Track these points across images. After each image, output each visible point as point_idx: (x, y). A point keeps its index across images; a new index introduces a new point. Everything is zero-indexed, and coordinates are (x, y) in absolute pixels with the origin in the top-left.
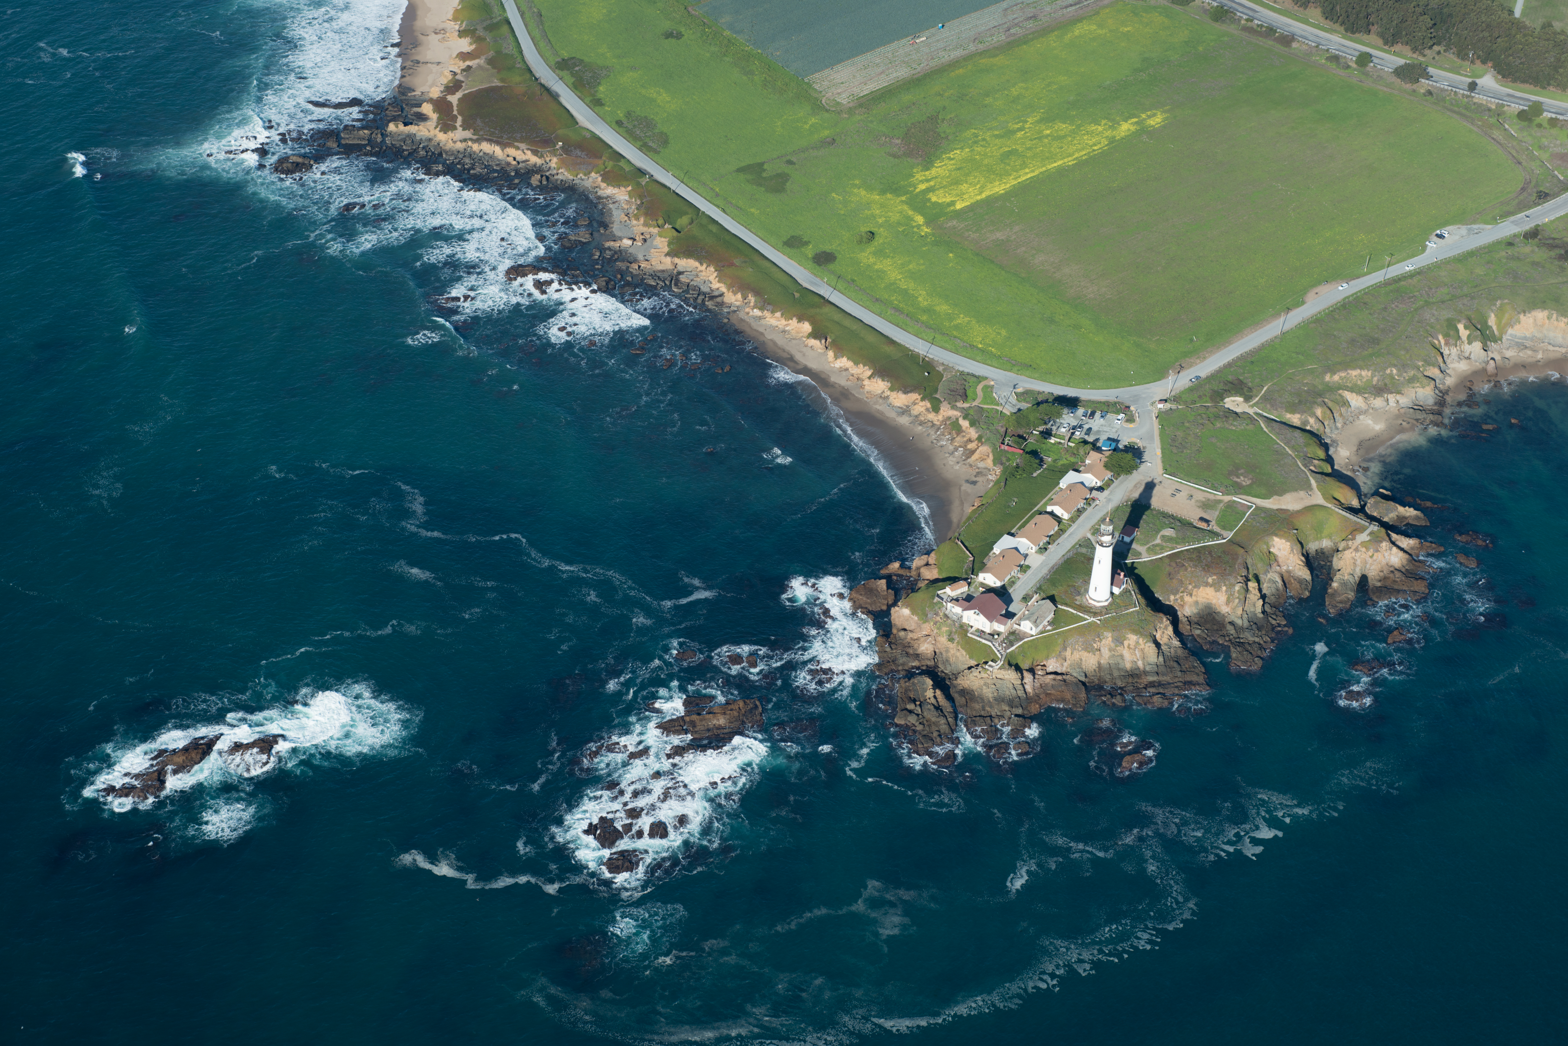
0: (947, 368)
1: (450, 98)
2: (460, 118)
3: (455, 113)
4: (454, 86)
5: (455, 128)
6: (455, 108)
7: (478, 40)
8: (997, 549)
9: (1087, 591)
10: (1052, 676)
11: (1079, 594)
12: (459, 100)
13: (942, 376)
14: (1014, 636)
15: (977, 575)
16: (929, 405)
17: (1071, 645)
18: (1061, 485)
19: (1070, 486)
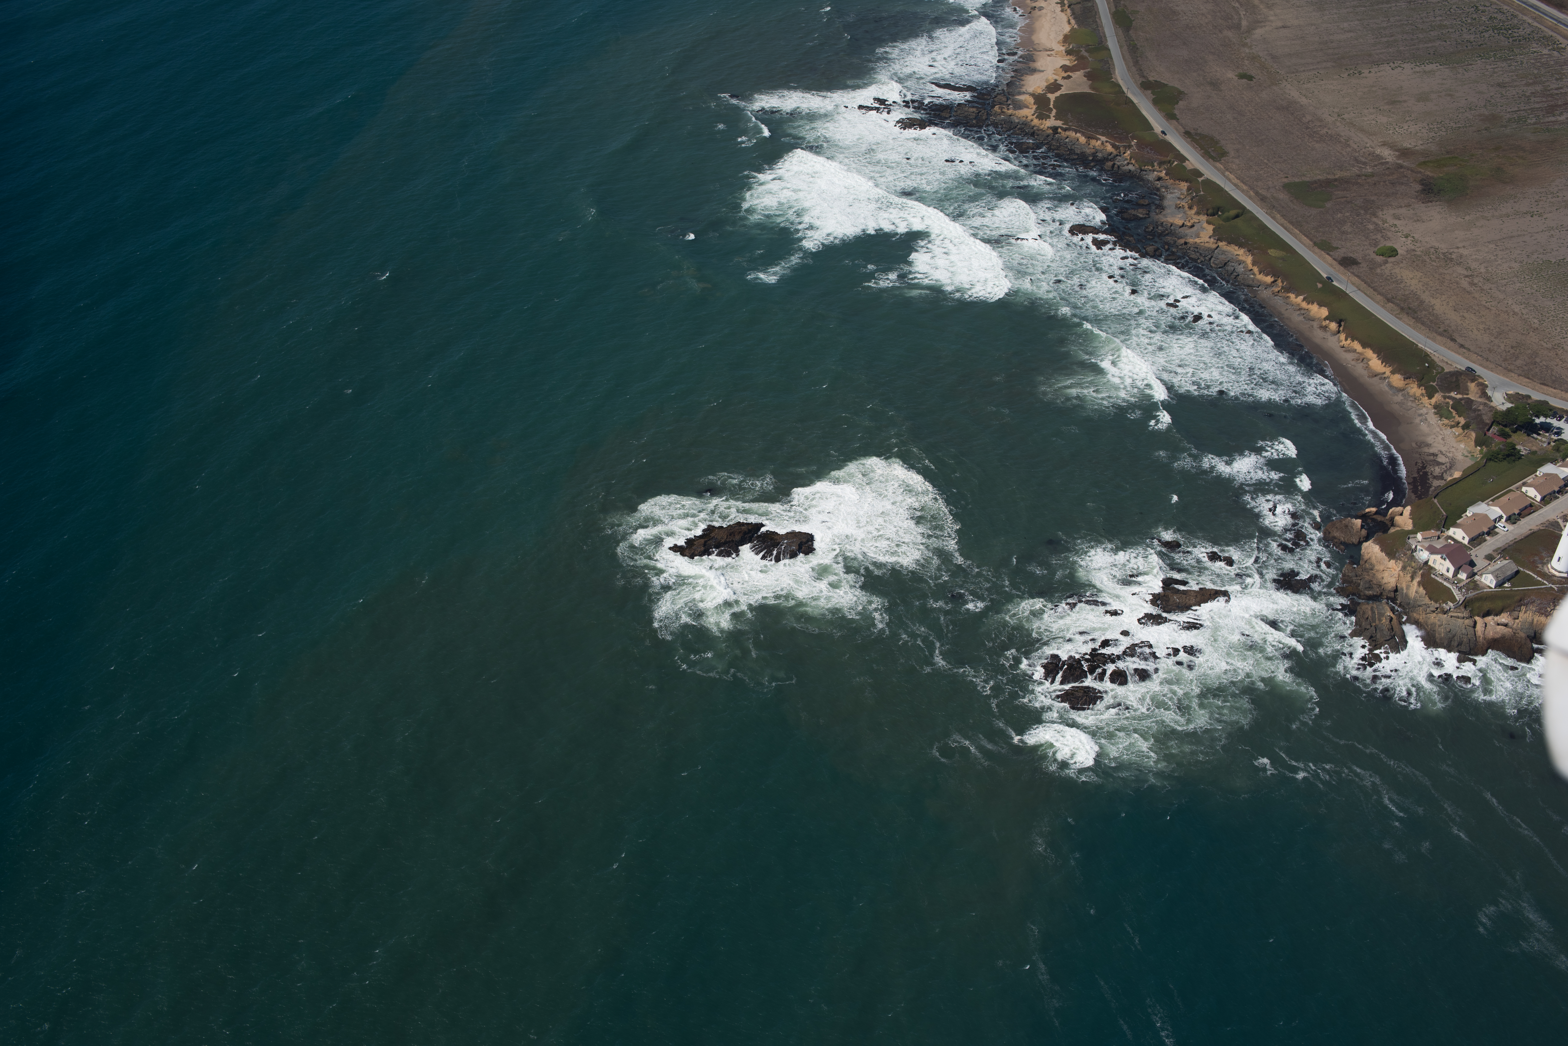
0: (1446, 364)
1: (1049, 95)
2: (1054, 111)
3: (1051, 106)
4: (1054, 87)
5: (1049, 117)
6: (1052, 103)
7: (1080, 58)
8: (1469, 513)
9: (1550, 561)
10: (1503, 628)
11: (1541, 561)
12: (1056, 98)
13: (1441, 370)
14: (1473, 585)
15: (1448, 529)
16: (1424, 391)
17: (1526, 605)
18: (1538, 473)
19: (1546, 475)
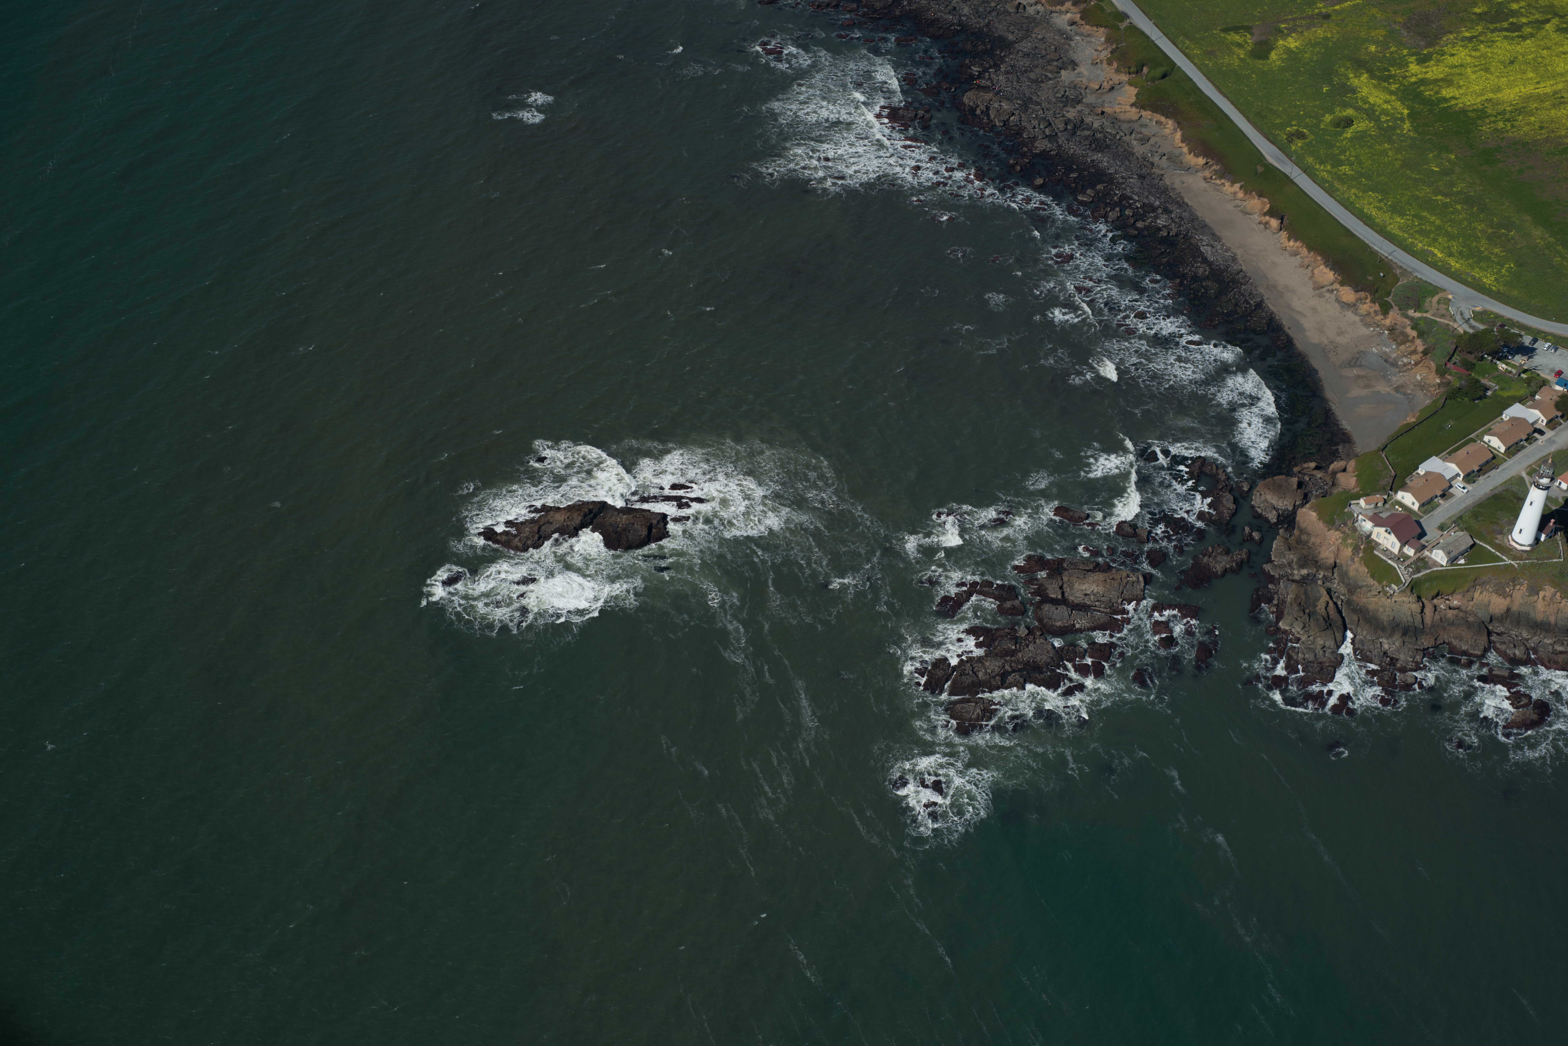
0: (1405, 272)
8: (1421, 471)
9: (1510, 531)
10: (1455, 612)
11: (1501, 533)
13: (1398, 280)
14: (1422, 563)
15: (1396, 492)
16: (1378, 308)
17: (1482, 584)
18: (1504, 416)
19: (1513, 419)
